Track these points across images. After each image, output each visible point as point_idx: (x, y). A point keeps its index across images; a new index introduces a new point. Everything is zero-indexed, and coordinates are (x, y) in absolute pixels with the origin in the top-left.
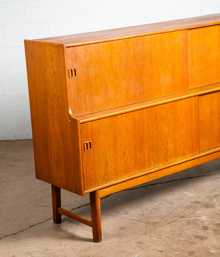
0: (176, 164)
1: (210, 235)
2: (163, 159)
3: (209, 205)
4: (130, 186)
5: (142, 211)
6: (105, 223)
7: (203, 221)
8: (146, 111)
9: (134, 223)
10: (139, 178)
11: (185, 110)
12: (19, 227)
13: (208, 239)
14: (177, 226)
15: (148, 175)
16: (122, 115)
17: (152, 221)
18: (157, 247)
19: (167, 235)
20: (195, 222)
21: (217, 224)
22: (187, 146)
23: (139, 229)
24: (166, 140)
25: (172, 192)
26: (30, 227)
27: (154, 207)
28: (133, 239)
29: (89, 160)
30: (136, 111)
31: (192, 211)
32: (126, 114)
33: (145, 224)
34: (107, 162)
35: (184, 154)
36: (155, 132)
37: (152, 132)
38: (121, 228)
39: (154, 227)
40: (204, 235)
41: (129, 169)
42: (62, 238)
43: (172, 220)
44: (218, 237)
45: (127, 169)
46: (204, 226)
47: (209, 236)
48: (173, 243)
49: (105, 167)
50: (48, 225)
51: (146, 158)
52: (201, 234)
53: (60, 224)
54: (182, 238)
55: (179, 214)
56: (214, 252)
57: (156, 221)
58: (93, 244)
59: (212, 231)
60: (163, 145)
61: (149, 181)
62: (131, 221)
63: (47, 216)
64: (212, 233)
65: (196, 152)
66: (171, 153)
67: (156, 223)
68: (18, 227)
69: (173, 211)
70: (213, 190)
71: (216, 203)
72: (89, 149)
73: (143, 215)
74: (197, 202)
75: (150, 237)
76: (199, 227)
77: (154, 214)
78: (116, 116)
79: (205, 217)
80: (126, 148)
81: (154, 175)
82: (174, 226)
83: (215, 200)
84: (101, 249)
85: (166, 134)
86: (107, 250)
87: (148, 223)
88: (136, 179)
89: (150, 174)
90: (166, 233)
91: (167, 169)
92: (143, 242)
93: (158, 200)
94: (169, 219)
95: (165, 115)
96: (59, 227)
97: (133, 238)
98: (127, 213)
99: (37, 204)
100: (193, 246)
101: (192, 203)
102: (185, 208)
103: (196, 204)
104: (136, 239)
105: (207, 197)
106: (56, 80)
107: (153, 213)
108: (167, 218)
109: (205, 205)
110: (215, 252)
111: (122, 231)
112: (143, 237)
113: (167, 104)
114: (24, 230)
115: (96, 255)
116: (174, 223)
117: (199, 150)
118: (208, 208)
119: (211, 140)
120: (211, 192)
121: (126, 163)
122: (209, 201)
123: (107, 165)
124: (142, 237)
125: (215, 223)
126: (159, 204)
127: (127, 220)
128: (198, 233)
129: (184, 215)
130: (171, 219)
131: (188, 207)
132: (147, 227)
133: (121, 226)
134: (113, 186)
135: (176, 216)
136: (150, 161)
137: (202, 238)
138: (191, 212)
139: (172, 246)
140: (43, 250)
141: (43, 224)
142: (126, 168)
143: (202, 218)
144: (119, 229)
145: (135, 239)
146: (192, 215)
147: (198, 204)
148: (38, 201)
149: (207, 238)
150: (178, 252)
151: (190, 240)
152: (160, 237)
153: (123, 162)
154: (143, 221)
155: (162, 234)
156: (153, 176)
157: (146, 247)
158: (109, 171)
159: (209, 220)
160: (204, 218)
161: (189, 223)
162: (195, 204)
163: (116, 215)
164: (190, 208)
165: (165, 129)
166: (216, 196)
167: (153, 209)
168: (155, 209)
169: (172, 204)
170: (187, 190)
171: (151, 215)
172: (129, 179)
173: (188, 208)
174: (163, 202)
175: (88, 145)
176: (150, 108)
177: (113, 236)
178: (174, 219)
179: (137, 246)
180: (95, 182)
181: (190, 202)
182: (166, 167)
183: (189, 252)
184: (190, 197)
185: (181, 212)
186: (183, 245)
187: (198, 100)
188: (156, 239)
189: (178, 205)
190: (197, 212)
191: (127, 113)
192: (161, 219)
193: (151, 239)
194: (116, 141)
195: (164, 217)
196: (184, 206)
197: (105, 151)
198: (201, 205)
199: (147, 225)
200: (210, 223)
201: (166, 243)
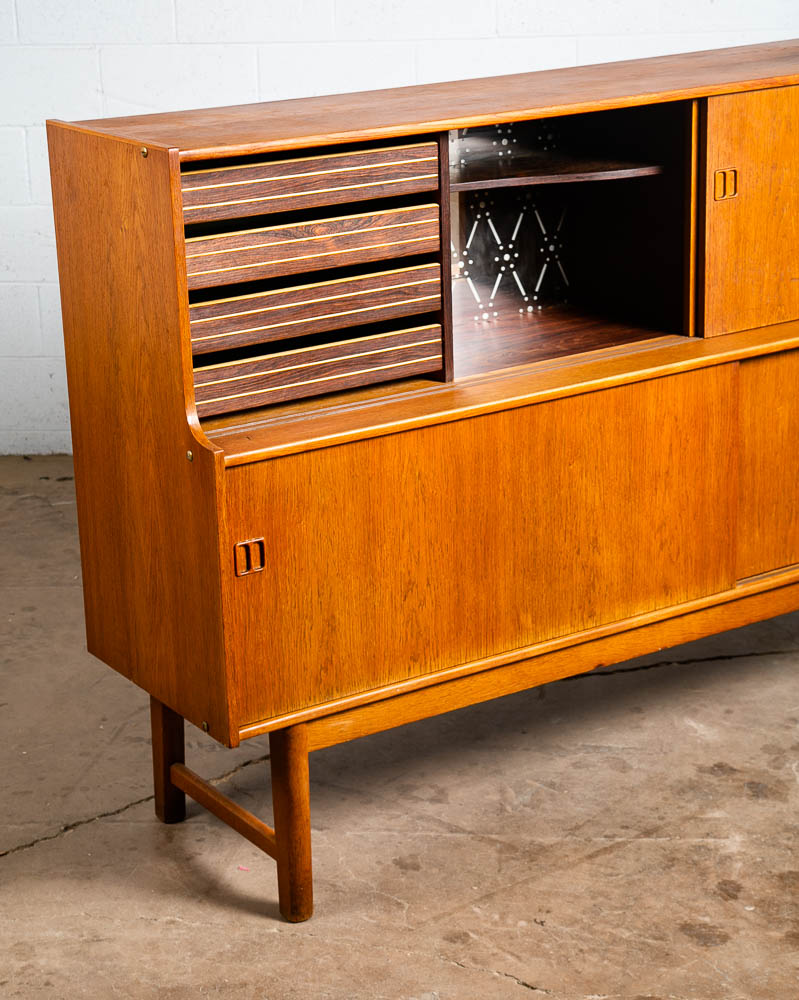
0: (635, 625)
1: (741, 923)
2: (576, 606)
3: (766, 787)
4: (437, 708)
5: (502, 791)
6: (348, 833)
7: (729, 857)
8: (507, 422)
9: (458, 845)
10: (478, 678)
11: (676, 420)
12: (22, 828)
13: (729, 944)
14: (622, 871)
15: (518, 666)
16: (402, 435)
17: (529, 839)
18: (520, 964)
19: (570, 911)
20: (696, 858)
21: (781, 877)
22: (682, 556)
23: (469, 872)
24: (592, 534)
25: (636, 716)
26: (66, 829)
27: (549, 779)
28: (436, 919)
29: (256, 611)
30: (467, 422)
31: (693, 807)
32: (419, 431)
33: (500, 851)
34: (333, 617)
35: (666, 589)
36: (545, 502)
37: (533, 502)
38: (401, 864)
39: (530, 869)
40: (716, 922)
41: (428, 644)
42: (166, 890)
43: (609, 843)
44: (770, 938)
45: (421, 647)
46: (725, 883)
47: (737, 930)
48: (585, 948)
49: (326, 638)
50: (132, 824)
51: (502, 602)
52: (707, 919)
53: (179, 825)
54: (627, 928)
55: (638, 819)
57: (541, 840)
58: (275, 927)
59: (752, 909)
60: (578, 553)
61: (518, 688)
62: (449, 835)
63: (142, 786)
64: (752, 917)
65: (716, 580)
66: (612, 584)
67: (542, 849)
68: (22, 824)
69: (619, 801)
72: (256, 567)
73: (502, 810)
74: (721, 768)
75: (503, 916)
76: (705, 884)
77: (544, 810)
78: (379, 440)
79: (738, 838)
80: (418, 563)
81: (543, 667)
82: (609, 871)
83: (793, 765)
84: (299, 954)
85: (593, 511)
86: (321, 961)
87: (511, 847)
88: (466, 681)
89: (524, 663)
90: (571, 899)
91: (597, 644)
92: (471, 935)
93: (573, 748)
94: (596, 836)
95: (592, 439)
96: (170, 838)
97: (435, 913)
98: (439, 798)
99: (121, 730)
100: (664, 970)
101: (701, 769)
102: (667, 793)
103: (717, 776)
104: (447, 919)
105: (766, 749)
106: (144, 288)
107: (542, 806)
108: (590, 831)
109: (752, 785)
111: (403, 880)
112: (476, 910)
113: (599, 393)
114: (37, 841)
115: (272, 980)
116: (611, 856)
117: (733, 573)
118: (758, 797)
119: (790, 532)
120: (788, 728)
121: (417, 622)
122: (769, 764)
123: (333, 629)
124: (473, 912)
125: (774, 871)
126: (576, 765)
127: (435, 827)
128: (697, 911)
129: (658, 822)
130: (606, 837)
131: (682, 789)
132: (504, 865)
133: (405, 853)
134: (368, 709)
135: (627, 827)
136: (518, 616)
137: (706, 937)
138: (687, 810)
139: (578, 965)
140: (81, 939)
141: (114, 821)
142: (414, 643)
143: (727, 842)
144: (394, 868)
145: (441, 922)
146: (689, 827)
147: (724, 777)
148: (132, 715)
149: (725, 938)
150: (596, 997)
151: (659, 942)
152: (543, 917)
153: (400, 618)
154: (494, 837)
155: (553, 903)
156: (537, 669)
157: (475, 960)
158: (343, 654)
159: (753, 853)
160: (733, 844)
161: (671, 861)
162: (712, 776)
163: (400, 801)
164: (689, 795)
165: (586, 490)
167: (545, 784)
168: (552, 785)
169: (624, 768)
170: (695, 711)
171: (532, 812)
172: (431, 683)
173: (679, 793)
174: (594, 758)
175: (252, 553)
176: (526, 409)
177: (361, 897)
178: (614, 836)
179: (442, 952)
180: (280, 697)
181: (694, 765)
182: (592, 638)
184: (699, 741)
185: (652, 809)
186: (624, 965)
187: (736, 379)
188: (524, 924)
189: (643, 777)
190: (710, 815)
191: (425, 430)
192: (567, 833)
193: (504, 924)
194: (372, 537)
195: (577, 827)
196: (667, 782)
197: (326, 576)
198: (736, 784)
199: (503, 856)
200: (751, 871)
201: (560, 946)
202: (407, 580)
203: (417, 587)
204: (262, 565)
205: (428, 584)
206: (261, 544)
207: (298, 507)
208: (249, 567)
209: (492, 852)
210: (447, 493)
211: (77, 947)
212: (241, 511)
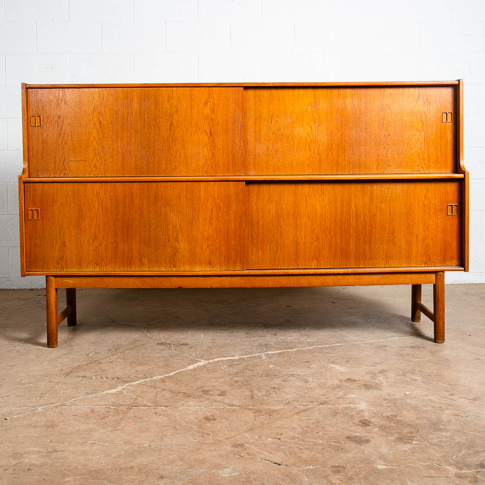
1: (373, 435)
3: (371, 386)
5: (251, 391)
6: (180, 408)
7: (362, 411)
9: (234, 411)
13: (370, 443)
14: (313, 418)
17: (267, 408)
18: (271, 455)
19: (292, 434)
20: (347, 412)
21: (387, 417)
23: (240, 421)
27: (273, 386)
28: (227, 439)
31: (341, 394)
33: (254, 413)
38: (207, 419)
39: (269, 418)
40: (362, 435)
43: (305, 408)
44: (389, 440)
46: (362, 420)
47: (373, 438)
48: (302, 447)
52: (358, 434)
54: (321, 439)
55: (317, 399)
56: (384, 467)
57: (274, 408)
58: (146, 444)
59: (378, 429)
62: (229, 407)
64: (378, 432)
67: (274, 411)
69: (306, 393)
70: (377, 363)
71: (383, 383)
73: (253, 397)
74: (349, 380)
75: (260, 437)
76: (354, 421)
79: (364, 404)
82: (308, 418)
83: (381, 378)
84: (160, 454)
86: (171, 457)
87: (259, 411)
90: (292, 429)
92: (245, 444)
94: (299, 405)
97: (226, 437)
100: (341, 454)
101: (340, 381)
102: (328, 389)
104: (233, 439)
105: (367, 373)
107: (271, 396)
108: (296, 404)
109: (365, 385)
110: (386, 467)
111: (209, 424)
112: (246, 435)
115: (147, 465)
116: (307, 412)
118: (369, 389)
120: (375, 366)
122: (370, 378)
125: (383, 415)
126: (283, 381)
127: (221, 405)
128: (352, 431)
129: (326, 400)
130: (303, 406)
131: (334, 388)
132: (257, 418)
133: (209, 414)
135: (312, 402)
137: (359, 441)
138: (338, 395)
139: (300, 454)
140: (47, 451)
143: (360, 405)
144: (204, 420)
145: (230, 440)
146: (341, 401)
147: (352, 383)
149: (368, 441)
150: (311, 467)
151: (338, 444)
152: (279, 436)
154: (250, 407)
155: (283, 431)
157: (248, 454)
159: (373, 409)
160: (363, 406)
161: (335, 413)
162: (346, 383)
164: (338, 390)
166: (382, 372)
167: (272, 388)
168: (274, 388)
169: (306, 381)
170: (333, 361)
171: (267, 398)
178: (307, 405)
179: (232, 452)
181: (337, 379)
183: (333, 467)
184: (337, 371)
185: (322, 395)
186: (322, 453)
188: (271, 439)
189: (316, 384)
190: (349, 396)
192: (284, 405)
193: (261, 440)
195: (290, 403)
196: (327, 385)
198: (358, 385)
199: (256, 414)
200: (373, 416)
201: (290, 447)
209: (251, 413)
211: (44, 454)
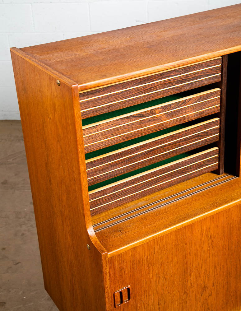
72: (126, 301)
80: (208, 277)
121: (207, 303)
175: (124, 294)
197: (162, 295)
202: (203, 286)
203: (208, 288)
204: (129, 298)
205: (213, 286)
206: (128, 289)
207: (148, 266)
208: (122, 301)
210: (224, 242)
212: (117, 276)
